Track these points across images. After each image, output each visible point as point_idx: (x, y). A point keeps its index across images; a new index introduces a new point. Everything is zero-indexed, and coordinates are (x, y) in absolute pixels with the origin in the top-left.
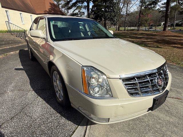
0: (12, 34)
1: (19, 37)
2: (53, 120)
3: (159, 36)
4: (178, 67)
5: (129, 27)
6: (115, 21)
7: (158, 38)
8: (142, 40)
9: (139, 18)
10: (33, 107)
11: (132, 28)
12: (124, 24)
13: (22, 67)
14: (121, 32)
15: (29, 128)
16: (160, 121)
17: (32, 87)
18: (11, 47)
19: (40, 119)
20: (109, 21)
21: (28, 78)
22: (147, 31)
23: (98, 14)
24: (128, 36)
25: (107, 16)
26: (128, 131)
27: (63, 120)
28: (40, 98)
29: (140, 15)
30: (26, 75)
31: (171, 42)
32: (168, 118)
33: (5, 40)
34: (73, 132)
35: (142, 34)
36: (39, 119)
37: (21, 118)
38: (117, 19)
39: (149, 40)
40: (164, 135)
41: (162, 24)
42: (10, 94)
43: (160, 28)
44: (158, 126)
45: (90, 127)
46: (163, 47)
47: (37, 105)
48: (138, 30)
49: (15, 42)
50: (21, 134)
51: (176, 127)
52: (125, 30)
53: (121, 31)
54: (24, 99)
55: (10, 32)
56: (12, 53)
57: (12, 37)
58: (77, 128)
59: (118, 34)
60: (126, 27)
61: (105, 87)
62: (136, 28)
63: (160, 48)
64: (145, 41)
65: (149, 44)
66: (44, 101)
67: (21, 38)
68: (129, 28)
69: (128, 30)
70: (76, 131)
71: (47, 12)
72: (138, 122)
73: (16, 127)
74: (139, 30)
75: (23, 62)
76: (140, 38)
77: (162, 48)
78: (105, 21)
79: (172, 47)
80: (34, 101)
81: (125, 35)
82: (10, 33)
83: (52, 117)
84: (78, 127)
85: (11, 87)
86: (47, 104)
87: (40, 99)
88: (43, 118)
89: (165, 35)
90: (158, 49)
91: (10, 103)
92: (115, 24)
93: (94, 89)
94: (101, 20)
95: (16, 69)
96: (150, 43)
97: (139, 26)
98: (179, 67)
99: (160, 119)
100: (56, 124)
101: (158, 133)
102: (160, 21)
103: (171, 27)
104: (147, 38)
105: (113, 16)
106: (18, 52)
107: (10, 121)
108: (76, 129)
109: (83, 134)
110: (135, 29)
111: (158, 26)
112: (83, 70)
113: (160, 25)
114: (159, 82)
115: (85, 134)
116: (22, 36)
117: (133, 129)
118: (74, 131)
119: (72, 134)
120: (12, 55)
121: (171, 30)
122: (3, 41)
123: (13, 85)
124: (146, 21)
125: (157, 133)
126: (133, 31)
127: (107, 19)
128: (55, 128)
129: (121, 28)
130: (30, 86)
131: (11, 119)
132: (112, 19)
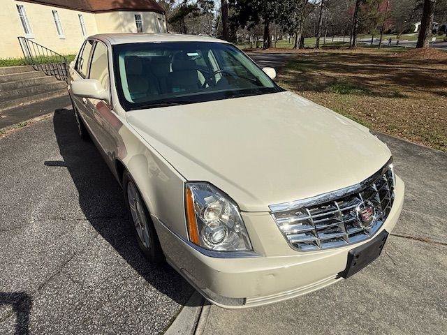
0: (36, 68)
1: (52, 75)
2: (130, 291)
3: (405, 63)
4: (436, 154)
5: (329, 35)
6: (292, 23)
7: (401, 68)
8: (359, 75)
9: (356, 13)
10: (86, 261)
11: (337, 39)
12: (317, 30)
13: (60, 158)
14: (307, 52)
15: (77, 309)
16: (368, 296)
17: (84, 210)
18: (34, 102)
19: (102, 289)
20: (276, 23)
21: (74, 186)
22: (375, 46)
23: (249, 5)
24: (324, 66)
25: (272, 10)
26: (292, 320)
27: (151, 293)
28: (102, 238)
29: (357, 6)
30: (70, 179)
31: (432, 78)
32: (388, 289)
33: (20, 85)
34: (170, 320)
35: (361, 56)
36: (99, 290)
37: (59, 286)
38: (297, 19)
39: (377, 75)
40: (371, 330)
41: (417, 26)
42: (34, 229)
43: (410, 39)
44: (362, 309)
45: (210, 308)
46: (409, 94)
47: (95, 255)
48: (352, 46)
49: (44, 89)
50: (60, 323)
51: (405, 310)
52: (317, 46)
53: (308, 48)
54: (66, 240)
55: (29, 62)
56: (37, 119)
57: (37, 77)
58: (180, 311)
59: (300, 59)
60: (322, 36)
61: (237, 231)
62: (347, 39)
63: (401, 96)
64: (365, 78)
65: (374, 86)
66: (111, 246)
67: (58, 77)
68: (329, 40)
69: (325, 47)
70: (178, 318)
71: (120, 4)
72: (318, 298)
73: (49, 307)
74: (354, 44)
75: (63, 145)
76: (355, 69)
77: (407, 97)
78: (267, 23)
79: (434, 93)
80: (88, 245)
81: (316, 63)
82: (31, 66)
83: (126, 284)
84: (181, 309)
85: (36, 211)
86: (116, 253)
87: (101, 241)
88: (107, 288)
89: (422, 58)
90: (396, 100)
91: (36, 249)
92: (291, 31)
93: (211, 235)
94: (257, 21)
95: (48, 164)
96: (377, 83)
97: (354, 35)
98: (440, 154)
99: (368, 291)
100: (135, 302)
101: (360, 324)
102: (412, 19)
103: (440, 34)
104: (373, 70)
105: (287, 11)
106: (51, 115)
107: (38, 293)
108: (178, 314)
109: (192, 324)
110: (344, 43)
111: (404, 33)
112: (187, 190)
113: (411, 30)
114: (364, 215)
115: (197, 325)
116: (61, 73)
117: (304, 314)
118: (174, 318)
119: (169, 326)
120: (38, 125)
121: (439, 44)
122: (15, 88)
123: (41, 205)
124: (374, 20)
125: (356, 325)
126: (338, 48)
127: (272, 18)
128: (132, 311)
129: (307, 41)
130: (79, 208)
131: (39, 289)
132: (286, 18)
